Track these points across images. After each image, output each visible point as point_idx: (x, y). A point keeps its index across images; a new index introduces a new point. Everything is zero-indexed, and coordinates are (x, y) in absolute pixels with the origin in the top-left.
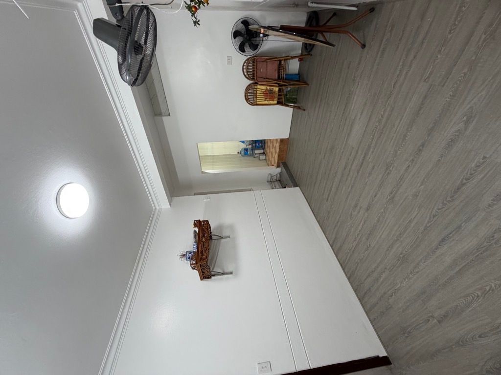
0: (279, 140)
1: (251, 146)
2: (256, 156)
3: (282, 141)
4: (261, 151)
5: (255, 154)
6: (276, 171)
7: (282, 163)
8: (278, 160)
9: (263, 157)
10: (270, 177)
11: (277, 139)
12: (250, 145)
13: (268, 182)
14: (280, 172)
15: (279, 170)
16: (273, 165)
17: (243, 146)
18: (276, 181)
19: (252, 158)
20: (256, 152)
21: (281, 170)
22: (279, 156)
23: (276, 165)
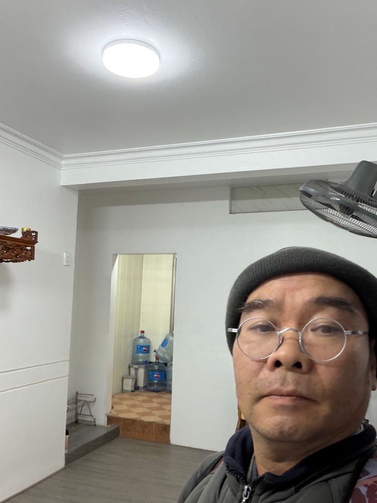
0: (166, 422)
1: (153, 359)
2: (133, 371)
3: (166, 429)
4: (141, 384)
5: (136, 369)
6: (100, 414)
7: (118, 429)
8: (124, 419)
9: (129, 385)
10: (88, 400)
11: (169, 417)
12: (157, 358)
13: (77, 393)
14: (97, 423)
15: (102, 421)
16: (112, 408)
17: (156, 344)
18: (77, 415)
19: (129, 361)
20: (141, 372)
21: (101, 427)
22: (134, 421)
23: (114, 413)
